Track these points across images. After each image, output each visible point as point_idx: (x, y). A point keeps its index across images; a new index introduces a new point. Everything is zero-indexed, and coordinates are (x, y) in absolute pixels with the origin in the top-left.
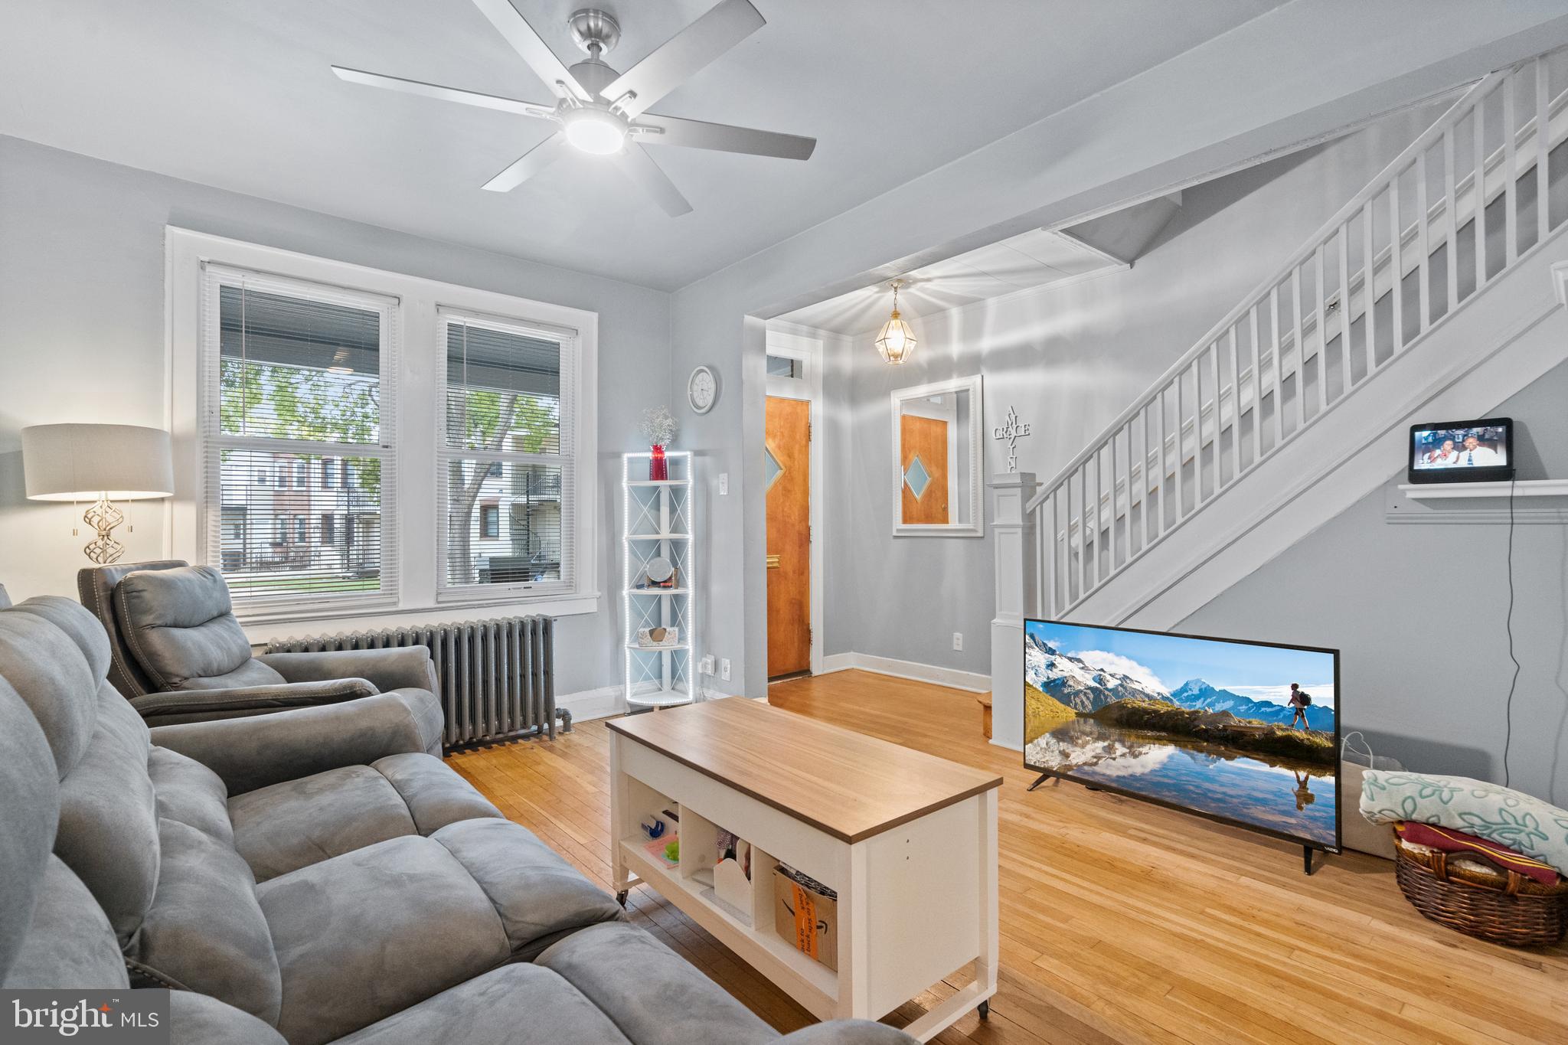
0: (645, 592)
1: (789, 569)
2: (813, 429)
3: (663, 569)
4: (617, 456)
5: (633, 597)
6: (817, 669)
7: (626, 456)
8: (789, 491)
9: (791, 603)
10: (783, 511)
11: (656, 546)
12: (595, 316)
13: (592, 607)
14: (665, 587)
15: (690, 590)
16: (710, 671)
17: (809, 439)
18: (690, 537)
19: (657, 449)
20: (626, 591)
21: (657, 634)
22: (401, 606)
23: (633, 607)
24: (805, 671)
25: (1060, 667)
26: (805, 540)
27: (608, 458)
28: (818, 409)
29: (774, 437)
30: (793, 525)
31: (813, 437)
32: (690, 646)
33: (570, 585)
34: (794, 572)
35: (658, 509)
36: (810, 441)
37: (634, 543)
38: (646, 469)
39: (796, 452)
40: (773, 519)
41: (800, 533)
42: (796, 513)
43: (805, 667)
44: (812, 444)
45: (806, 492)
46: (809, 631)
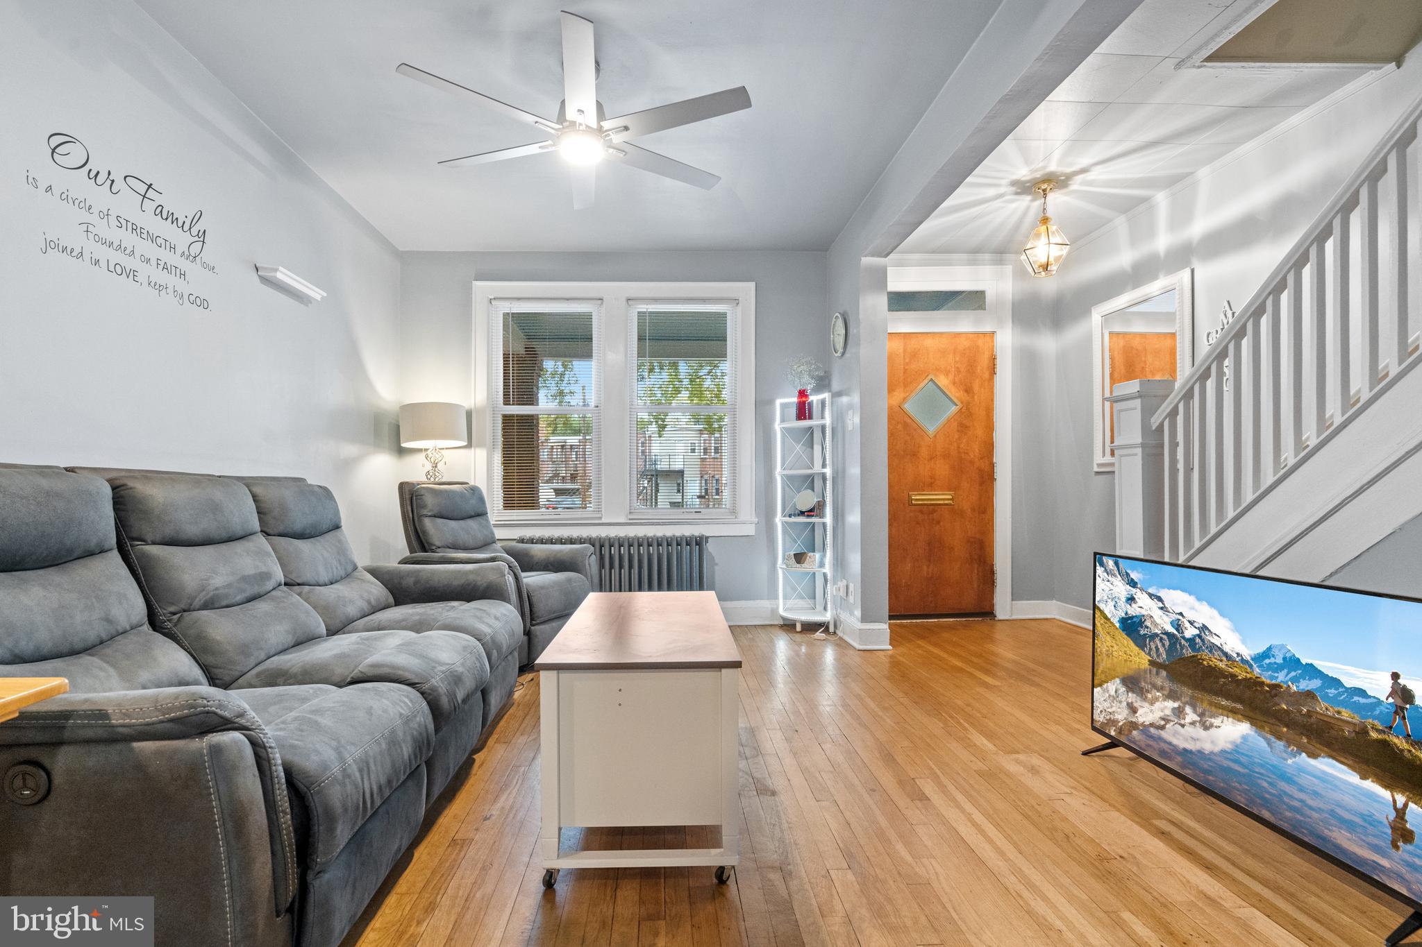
0: (793, 519)
1: (967, 506)
2: (998, 362)
3: (806, 499)
4: (771, 402)
5: (784, 524)
6: (1003, 613)
7: (778, 402)
8: (966, 427)
9: (968, 541)
10: (958, 449)
11: (809, 481)
12: (752, 285)
13: (750, 530)
14: (808, 516)
15: (828, 519)
16: (842, 593)
17: (993, 372)
18: (828, 471)
19: (802, 394)
20: (779, 519)
21: (799, 558)
22: (604, 520)
23: (785, 532)
24: (988, 613)
26: (987, 478)
27: (763, 406)
28: (1006, 340)
29: (947, 373)
30: (972, 462)
31: (998, 370)
32: (828, 569)
33: (734, 511)
34: (973, 510)
35: (812, 448)
36: (996, 374)
37: (789, 480)
38: (793, 411)
39: (976, 387)
40: (946, 456)
41: (980, 470)
42: (975, 450)
43: (987, 609)
44: (997, 378)
45: (990, 428)
46: (992, 573)
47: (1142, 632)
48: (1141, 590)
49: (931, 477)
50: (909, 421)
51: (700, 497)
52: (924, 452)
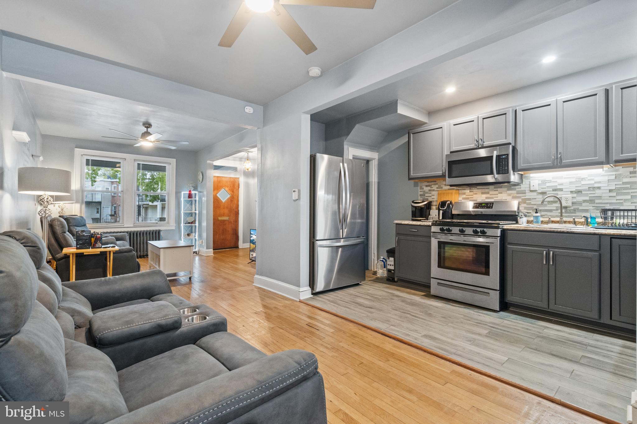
0: (187, 225)
1: (232, 221)
2: (240, 185)
3: (191, 219)
4: (180, 192)
5: (184, 226)
6: (240, 247)
7: (182, 193)
8: (232, 201)
9: (233, 229)
10: (230, 206)
11: (191, 214)
12: (175, 160)
13: (174, 228)
14: (191, 224)
15: (197, 224)
16: (201, 243)
17: (239, 187)
18: (197, 212)
19: (190, 191)
20: (182, 225)
21: (188, 235)
22: (125, 226)
23: (184, 228)
24: (236, 247)
25: (253, 237)
26: (237, 214)
27: (178, 194)
28: (242, 180)
29: (228, 187)
30: (234, 209)
31: (240, 187)
32: (197, 238)
33: (168, 223)
34: (234, 221)
35: (192, 205)
37: (185, 214)
38: (187, 196)
39: (235, 191)
40: (227, 208)
41: (236, 212)
42: (234, 206)
43: (237, 246)
44: (240, 189)
45: (238, 201)
46: (238, 237)
47: (254, 242)
48: (254, 235)
49: (224, 213)
50: (218, 199)
51: (111, 215)
52: (222, 207)
